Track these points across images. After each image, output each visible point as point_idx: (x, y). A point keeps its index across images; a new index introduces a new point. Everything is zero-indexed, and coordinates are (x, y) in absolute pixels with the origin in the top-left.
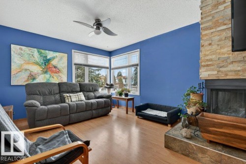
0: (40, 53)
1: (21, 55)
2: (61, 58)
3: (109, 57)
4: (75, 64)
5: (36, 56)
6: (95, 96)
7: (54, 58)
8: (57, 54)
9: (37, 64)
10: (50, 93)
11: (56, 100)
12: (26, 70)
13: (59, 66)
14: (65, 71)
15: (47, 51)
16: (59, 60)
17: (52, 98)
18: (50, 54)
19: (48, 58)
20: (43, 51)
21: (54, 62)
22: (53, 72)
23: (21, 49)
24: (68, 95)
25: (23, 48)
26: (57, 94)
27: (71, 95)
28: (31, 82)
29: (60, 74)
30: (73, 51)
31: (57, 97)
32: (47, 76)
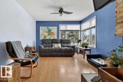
0: (47, 28)
1: (42, 29)
2: (55, 29)
3: (80, 25)
4: (61, 31)
5: (46, 29)
6: (67, 46)
7: (52, 29)
8: (53, 27)
9: (46, 32)
10: (49, 43)
11: (50, 46)
12: (43, 34)
13: (54, 32)
14: (56, 34)
15: (50, 27)
16: (54, 29)
17: (49, 45)
18: (51, 28)
19: (50, 29)
20: (48, 27)
21: (52, 31)
22: (51, 35)
23: (42, 28)
24: (54, 44)
25: (43, 27)
26: (51, 43)
27: (55, 44)
28: (44, 39)
29: (54, 35)
30: (60, 25)
31: (51, 44)
32: (50, 36)
